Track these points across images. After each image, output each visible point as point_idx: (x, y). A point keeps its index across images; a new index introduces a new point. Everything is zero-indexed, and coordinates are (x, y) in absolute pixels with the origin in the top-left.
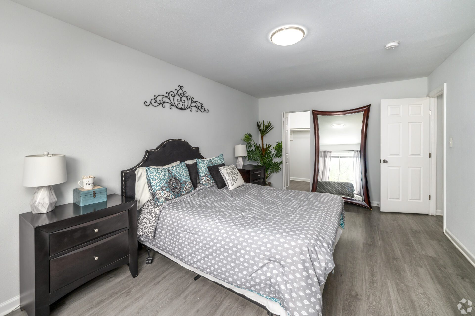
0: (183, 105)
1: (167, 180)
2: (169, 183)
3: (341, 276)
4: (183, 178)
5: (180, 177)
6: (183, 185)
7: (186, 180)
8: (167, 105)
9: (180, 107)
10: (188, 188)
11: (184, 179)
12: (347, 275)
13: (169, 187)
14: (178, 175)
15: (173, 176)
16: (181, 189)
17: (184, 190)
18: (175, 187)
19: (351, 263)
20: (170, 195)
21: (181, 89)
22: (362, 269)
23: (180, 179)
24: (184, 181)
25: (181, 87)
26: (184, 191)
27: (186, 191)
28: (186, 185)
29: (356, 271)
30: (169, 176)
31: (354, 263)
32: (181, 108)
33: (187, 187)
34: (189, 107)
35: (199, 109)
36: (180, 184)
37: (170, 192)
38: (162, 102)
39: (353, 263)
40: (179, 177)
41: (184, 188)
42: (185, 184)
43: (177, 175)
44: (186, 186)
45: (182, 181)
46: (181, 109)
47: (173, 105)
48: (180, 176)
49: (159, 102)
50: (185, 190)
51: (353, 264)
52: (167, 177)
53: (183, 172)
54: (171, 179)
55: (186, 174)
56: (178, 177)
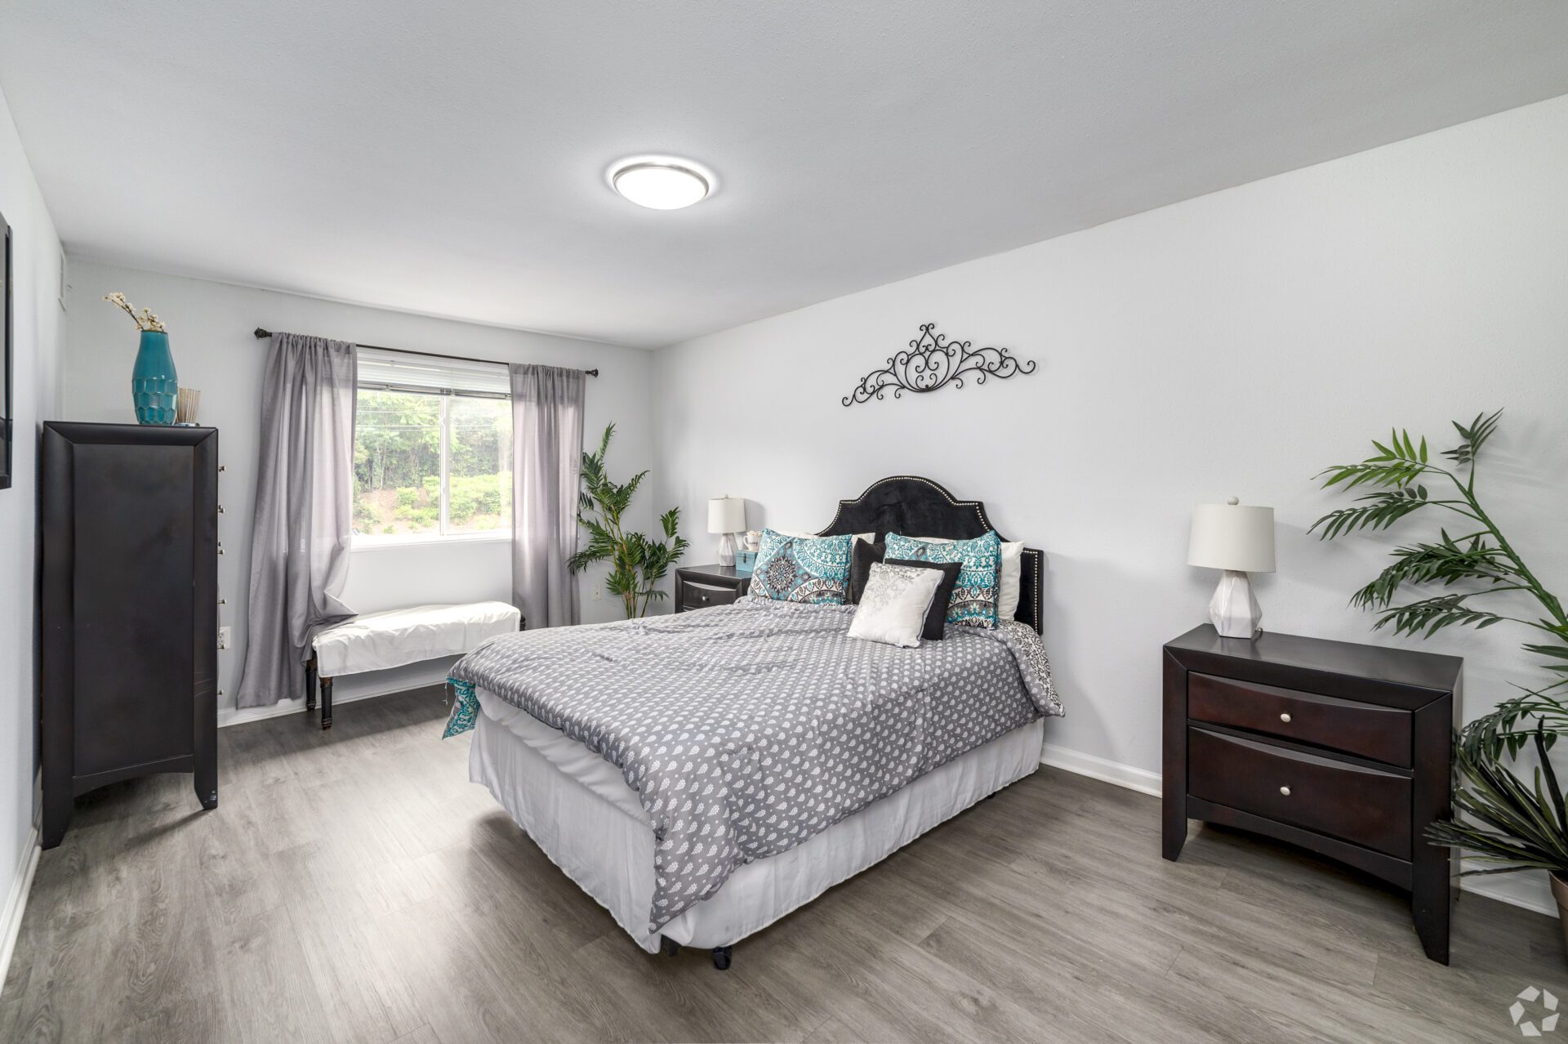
0: (933, 377)
1: (771, 559)
2: (772, 566)
3: (545, 921)
4: (809, 566)
5: (800, 562)
6: (799, 581)
7: (814, 573)
8: (889, 392)
9: (922, 385)
10: (807, 592)
11: (808, 570)
12: (536, 935)
13: (767, 572)
14: (799, 558)
15: (786, 555)
16: (788, 587)
17: (796, 591)
18: (778, 577)
19: (563, 982)
20: (760, 588)
21: (927, 334)
22: (518, 989)
23: (800, 567)
24: (806, 573)
25: (927, 329)
26: (793, 593)
27: (800, 598)
28: (807, 583)
29: (528, 968)
30: (778, 553)
31: (558, 992)
32: (927, 386)
33: (805, 588)
34: (953, 378)
35: (991, 372)
36: (795, 576)
37: (763, 582)
38: (877, 387)
39: (560, 986)
40: (799, 560)
41: (798, 589)
42: (805, 581)
43: (797, 557)
44: (804, 585)
45: (800, 573)
46: (928, 389)
47: (903, 387)
48: (803, 560)
49: (871, 390)
50: (797, 593)
51: (556, 983)
52: (773, 554)
53: (816, 554)
54: (779, 560)
55: (819, 561)
56: (797, 562)
